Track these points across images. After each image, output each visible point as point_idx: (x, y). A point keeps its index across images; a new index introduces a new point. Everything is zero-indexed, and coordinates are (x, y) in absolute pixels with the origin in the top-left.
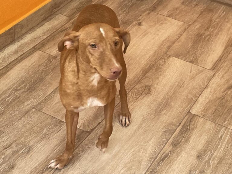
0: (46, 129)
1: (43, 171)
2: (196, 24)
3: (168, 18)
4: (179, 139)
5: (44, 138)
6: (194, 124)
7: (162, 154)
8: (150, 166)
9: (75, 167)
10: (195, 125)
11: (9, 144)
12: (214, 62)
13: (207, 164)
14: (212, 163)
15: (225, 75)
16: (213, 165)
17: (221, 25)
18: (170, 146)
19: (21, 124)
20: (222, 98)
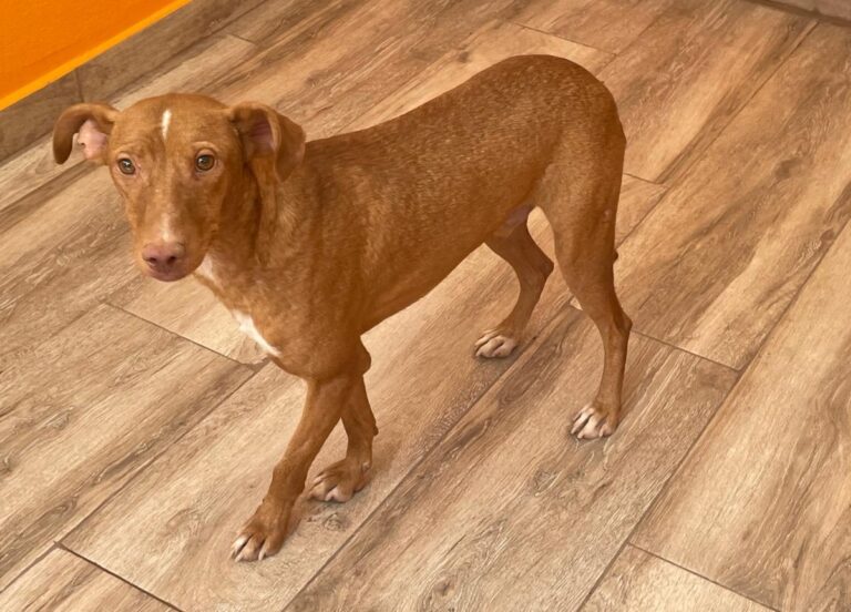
0: (128, 359)
1: (96, 479)
2: (635, 52)
3: (553, 38)
4: (522, 384)
5: (118, 384)
6: (576, 340)
7: (465, 426)
8: (421, 461)
9: (193, 466)
10: (580, 341)
11: (12, 403)
12: (669, 158)
13: (593, 452)
14: (610, 449)
15: (695, 197)
16: (610, 456)
17: (709, 53)
18: (492, 403)
19: (58, 346)
20: (675, 263)
